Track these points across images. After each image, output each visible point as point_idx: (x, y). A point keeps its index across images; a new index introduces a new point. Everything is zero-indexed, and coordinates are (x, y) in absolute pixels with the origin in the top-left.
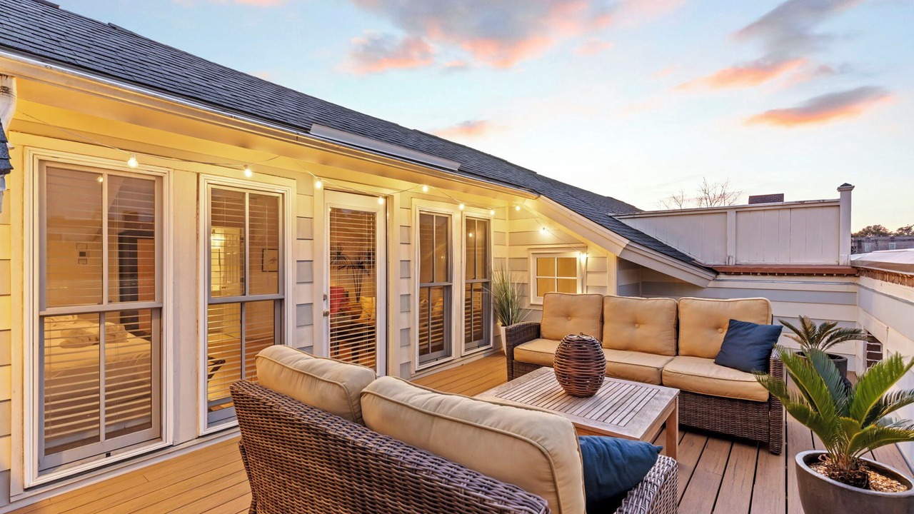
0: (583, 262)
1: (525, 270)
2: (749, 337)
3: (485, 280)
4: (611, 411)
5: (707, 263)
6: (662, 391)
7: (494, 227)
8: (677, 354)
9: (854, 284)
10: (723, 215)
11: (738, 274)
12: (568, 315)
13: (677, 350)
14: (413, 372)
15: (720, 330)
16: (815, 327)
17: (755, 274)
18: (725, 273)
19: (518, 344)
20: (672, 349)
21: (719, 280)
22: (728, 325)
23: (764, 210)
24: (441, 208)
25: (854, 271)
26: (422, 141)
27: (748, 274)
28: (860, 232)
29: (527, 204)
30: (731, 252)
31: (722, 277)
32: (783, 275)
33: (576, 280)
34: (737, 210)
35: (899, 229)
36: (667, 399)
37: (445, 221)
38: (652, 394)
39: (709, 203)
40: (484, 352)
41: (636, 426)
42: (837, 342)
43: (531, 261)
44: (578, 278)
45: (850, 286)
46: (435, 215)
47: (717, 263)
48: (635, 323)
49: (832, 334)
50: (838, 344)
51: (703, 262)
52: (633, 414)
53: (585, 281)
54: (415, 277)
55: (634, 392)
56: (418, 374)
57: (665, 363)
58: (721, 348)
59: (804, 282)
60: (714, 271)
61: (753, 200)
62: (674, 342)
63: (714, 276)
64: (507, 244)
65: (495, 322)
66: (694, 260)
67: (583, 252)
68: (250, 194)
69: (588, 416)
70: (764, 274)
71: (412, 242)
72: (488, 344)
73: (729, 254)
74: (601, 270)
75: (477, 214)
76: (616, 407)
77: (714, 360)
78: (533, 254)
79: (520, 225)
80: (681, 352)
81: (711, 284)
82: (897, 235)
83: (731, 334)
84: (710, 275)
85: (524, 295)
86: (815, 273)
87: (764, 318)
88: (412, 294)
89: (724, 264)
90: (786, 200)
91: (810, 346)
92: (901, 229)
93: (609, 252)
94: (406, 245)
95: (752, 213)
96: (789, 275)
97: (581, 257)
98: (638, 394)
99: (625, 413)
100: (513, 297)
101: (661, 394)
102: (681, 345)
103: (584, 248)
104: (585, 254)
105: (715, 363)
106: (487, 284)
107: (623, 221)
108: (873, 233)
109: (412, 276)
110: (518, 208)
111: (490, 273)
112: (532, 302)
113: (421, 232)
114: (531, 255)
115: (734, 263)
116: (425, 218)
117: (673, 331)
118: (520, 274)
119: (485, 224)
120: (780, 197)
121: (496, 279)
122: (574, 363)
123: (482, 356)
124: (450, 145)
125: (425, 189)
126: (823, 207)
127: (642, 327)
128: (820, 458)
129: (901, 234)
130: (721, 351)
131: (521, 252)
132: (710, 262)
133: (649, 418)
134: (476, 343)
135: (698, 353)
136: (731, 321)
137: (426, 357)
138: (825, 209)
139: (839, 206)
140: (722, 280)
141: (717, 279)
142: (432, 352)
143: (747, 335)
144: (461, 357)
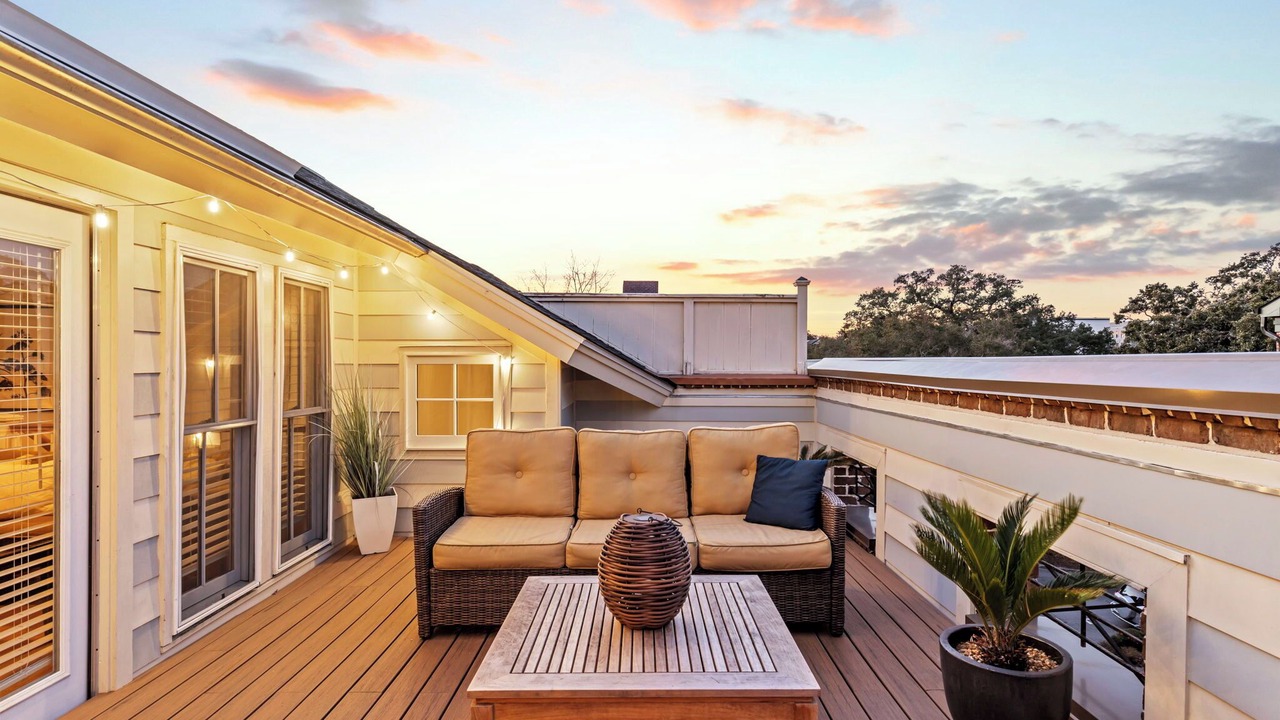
0: (506, 371)
1: (394, 387)
2: (791, 479)
3: (318, 410)
4: (727, 645)
5: (661, 372)
7: (337, 303)
9: (811, 397)
10: (678, 307)
11: (698, 387)
12: (516, 469)
13: (690, 508)
14: (168, 640)
15: (745, 472)
17: (717, 387)
18: (685, 386)
19: (437, 536)
21: (677, 396)
22: (754, 464)
24: (234, 256)
25: (813, 381)
27: (708, 387)
29: (403, 264)
30: (688, 357)
31: (680, 391)
32: (745, 387)
33: (492, 402)
36: (765, 598)
37: (238, 284)
39: (578, 286)
40: (316, 555)
41: (790, 665)
43: (407, 369)
44: (497, 400)
45: (809, 399)
46: (218, 269)
47: (671, 372)
48: (630, 472)
53: (508, 403)
54: (172, 414)
55: (713, 597)
56: (179, 640)
57: (692, 531)
58: (753, 497)
59: (767, 396)
60: (671, 382)
61: (629, 287)
62: (685, 495)
63: (671, 390)
64: (356, 336)
65: (337, 489)
66: (644, 367)
67: (506, 355)
69: (710, 667)
70: (727, 387)
71: (165, 329)
72: (323, 537)
73: (685, 360)
74: (538, 387)
75: (308, 274)
77: (744, 516)
78: (409, 356)
79: (382, 302)
80: (696, 509)
81: (668, 402)
83: (764, 476)
84: (665, 389)
85: (395, 435)
86: (777, 384)
87: (795, 450)
88: (164, 452)
89: (681, 373)
90: (662, 290)
93: (549, 355)
94: (148, 336)
96: (754, 387)
97: (502, 365)
102: (696, 498)
103: (508, 349)
104: (509, 359)
105: (746, 520)
106: (322, 418)
107: (545, 306)
109: (164, 409)
110: (385, 271)
111: (328, 395)
112: (408, 446)
113: (187, 304)
114: (406, 359)
115: (693, 372)
116: (197, 274)
117: (683, 480)
118: (383, 394)
119: (318, 297)
120: (652, 287)
121: (340, 405)
122: (652, 569)
123: (313, 565)
125: (214, 206)
126: (781, 303)
127: (640, 477)
130: (753, 502)
131: (386, 353)
134: (299, 540)
136: (760, 458)
137: (197, 592)
138: (784, 307)
139: (796, 303)
140: (681, 396)
141: (675, 394)
142: (207, 581)
143: (787, 476)
144: (274, 576)
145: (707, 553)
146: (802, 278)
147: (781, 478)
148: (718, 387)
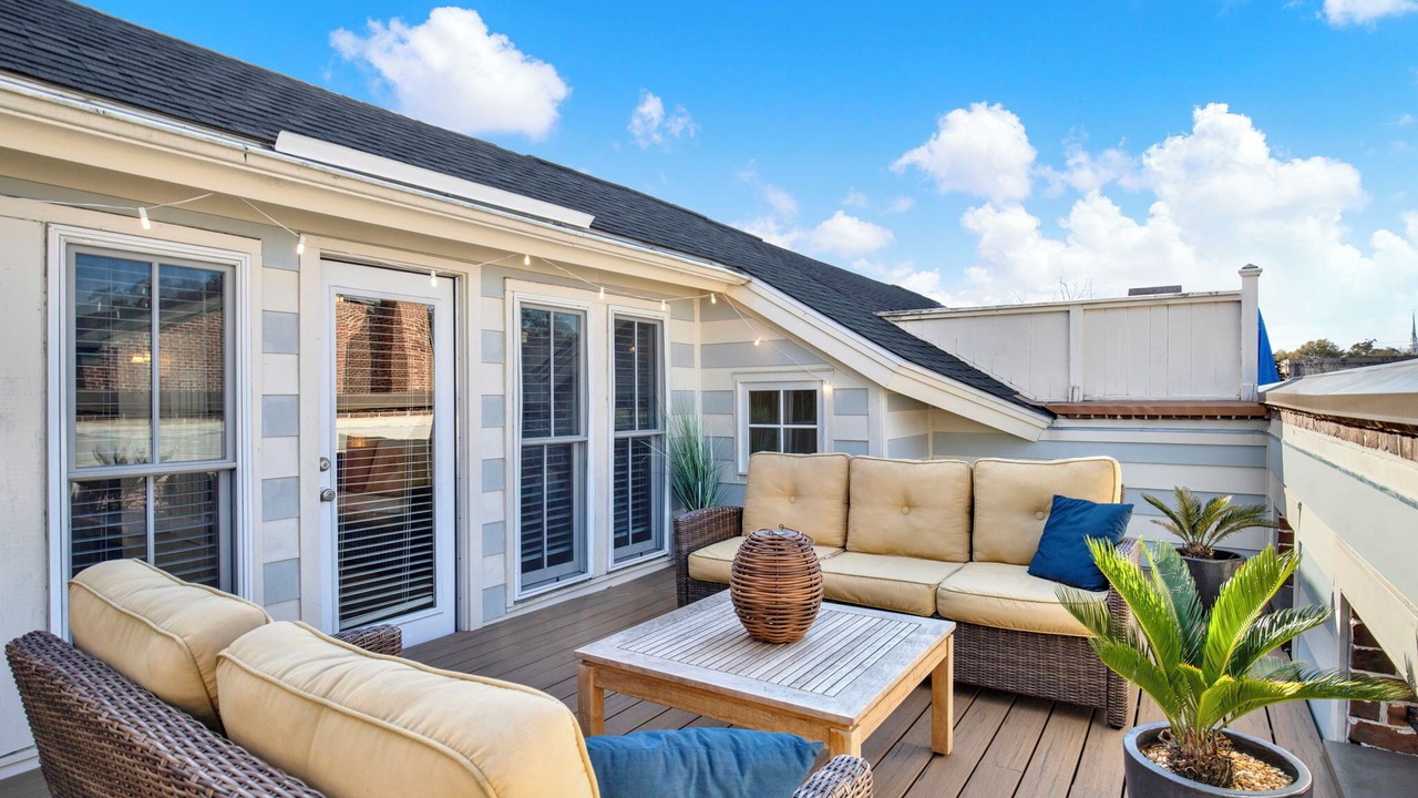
0: (829, 398)
1: (729, 413)
2: (1081, 525)
4: (820, 669)
6: (924, 626)
7: (673, 335)
8: (971, 560)
9: (1262, 431)
10: (1062, 317)
11: (1086, 417)
12: (792, 494)
13: (971, 551)
14: (510, 604)
15: (1038, 515)
16: (1199, 507)
18: (1067, 416)
19: (698, 547)
20: (962, 551)
21: (1057, 428)
22: (1051, 505)
23: (1128, 308)
24: (565, 299)
25: (1262, 412)
26: (535, 175)
27: (1103, 417)
28: (1298, 351)
30: (1076, 380)
31: (1062, 422)
32: (1153, 417)
33: (816, 429)
34: (1085, 307)
35: (1354, 346)
36: (927, 642)
37: (574, 322)
38: (904, 634)
41: (856, 694)
42: (1232, 530)
43: (740, 395)
44: (820, 426)
45: (1257, 436)
46: (553, 310)
47: (1054, 399)
48: (901, 505)
49: (1223, 516)
50: (1233, 534)
51: (1032, 398)
52: (858, 671)
53: (831, 431)
54: (513, 426)
55: (874, 630)
56: (520, 606)
57: (946, 575)
58: (1040, 545)
59: (1188, 431)
60: (1050, 412)
62: (965, 537)
63: (1048, 420)
64: (697, 364)
66: (1017, 393)
68: (160, 265)
69: (775, 680)
70: (1127, 417)
71: (506, 361)
72: (661, 548)
73: (1072, 384)
75: (638, 310)
76: (832, 659)
77: (1028, 568)
78: (742, 382)
80: (977, 555)
81: (1045, 435)
82: (1350, 355)
83: (1054, 520)
84: (1045, 420)
85: (726, 459)
86: (1204, 414)
88: (507, 457)
89: (1065, 400)
91: (1190, 537)
92: (1357, 346)
94: (494, 366)
95: (1109, 313)
97: (825, 388)
98: (881, 633)
99: (845, 670)
100: (706, 462)
101: (920, 633)
102: (977, 542)
104: (833, 384)
105: (1030, 572)
107: (901, 326)
108: (1316, 353)
109: (507, 423)
112: (740, 470)
113: (525, 341)
114: (739, 385)
115: (1081, 399)
117: (965, 518)
118: (718, 419)
121: (673, 429)
123: (648, 571)
124: (594, 185)
126: (1217, 302)
127: (914, 512)
128: (1160, 737)
129: (1357, 354)
130: (1039, 551)
131: (721, 379)
132: (1043, 397)
133: (884, 679)
134: (637, 547)
135: (1004, 556)
136: (1057, 498)
137: (536, 575)
138: (1220, 306)
139: (1240, 302)
140: (1062, 429)
141: (1055, 425)
142: (548, 566)
143: (1077, 522)
144: (608, 573)
145: (943, 598)
146: (1251, 267)
147: (1070, 524)
148: (1114, 417)
